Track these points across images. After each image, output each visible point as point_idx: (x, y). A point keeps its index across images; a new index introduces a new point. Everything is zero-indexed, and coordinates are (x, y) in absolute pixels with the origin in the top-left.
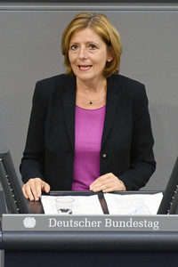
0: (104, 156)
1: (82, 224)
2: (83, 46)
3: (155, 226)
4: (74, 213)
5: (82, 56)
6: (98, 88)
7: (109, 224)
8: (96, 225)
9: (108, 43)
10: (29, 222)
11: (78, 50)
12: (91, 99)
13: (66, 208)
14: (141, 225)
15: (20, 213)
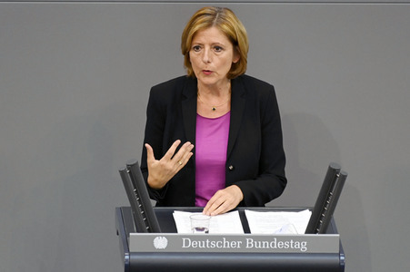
0: (231, 168)
1: (219, 244)
2: (207, 48)
3: (303, 247)
4: (211, 233)
5: (206, 59)
7: (250, 245)
8: (236, 245)
9: (235, 43)
10: (160, 242)
11: (201, 51)
12: (214, 105)
13: (201, 227)
14: (287, 246)
15: (149, 231)
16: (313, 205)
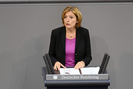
0: (76, 54)
1: (73, 78)
2: (68, 17)
3: (97, 78)
4: (70, 74)
6: (73, 32)
7: (82, 78)
8: (78, 78)
9: (77, 17)
10: (55, 77)
11: (67, 18)
12: (71, 35)
13: (67, 72)
14: (93, 78)
15: (52, 74)
16: (100, 65)
